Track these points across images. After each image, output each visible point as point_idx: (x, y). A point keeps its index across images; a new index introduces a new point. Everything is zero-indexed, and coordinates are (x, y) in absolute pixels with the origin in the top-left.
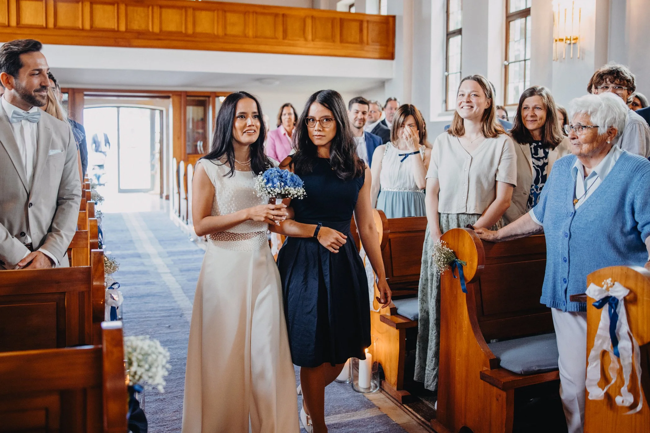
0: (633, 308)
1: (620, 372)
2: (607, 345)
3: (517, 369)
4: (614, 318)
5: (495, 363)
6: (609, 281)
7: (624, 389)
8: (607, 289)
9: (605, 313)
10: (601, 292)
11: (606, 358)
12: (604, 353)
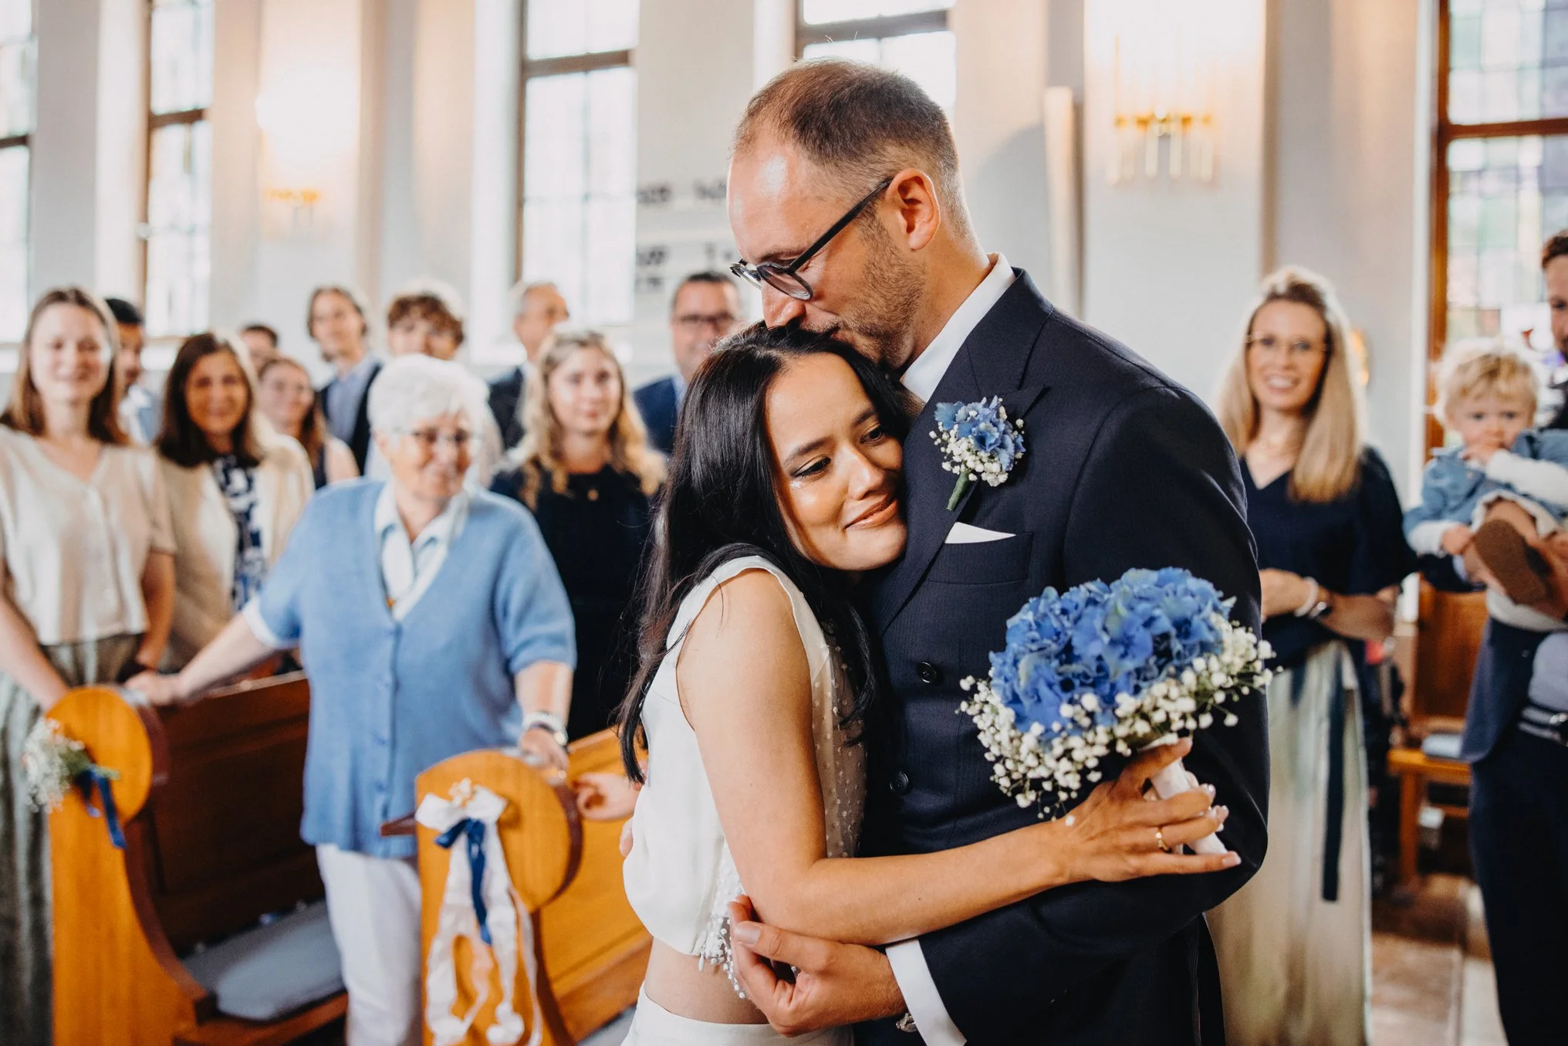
0: (513, 836)
1: (494, 975)
2: (468, 924)
3: (261, 1010)
4: (478, 866)
5: (208, 1009)
6: (465, 785)
7: (505, 1009)
8: (464, 805)
9: (459, 856)
10: (450, 812)
11: (464, 950)
12: (460, 941)
